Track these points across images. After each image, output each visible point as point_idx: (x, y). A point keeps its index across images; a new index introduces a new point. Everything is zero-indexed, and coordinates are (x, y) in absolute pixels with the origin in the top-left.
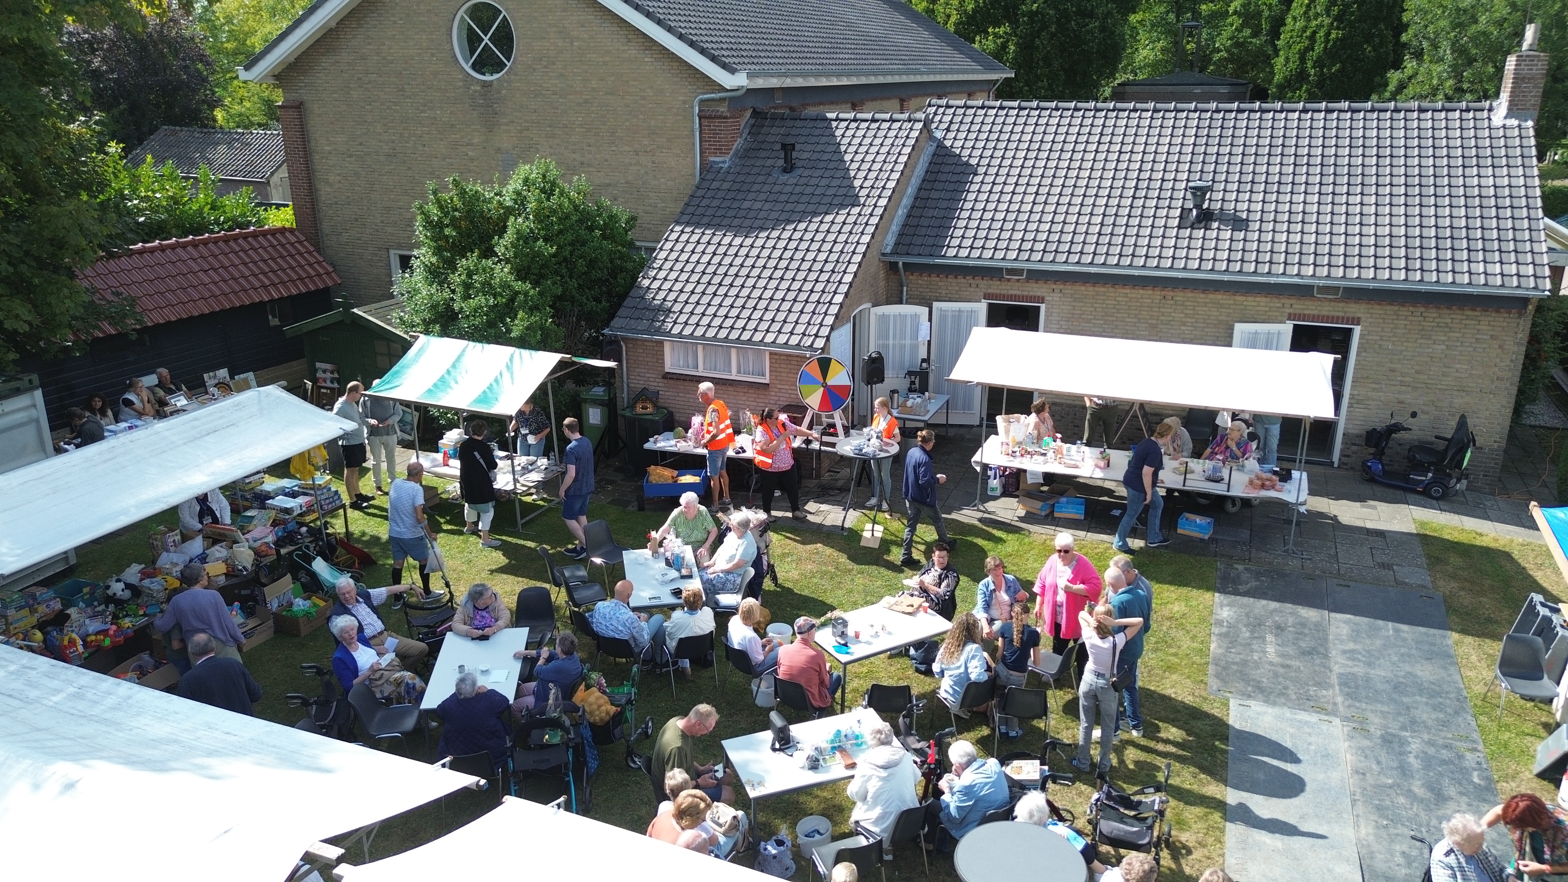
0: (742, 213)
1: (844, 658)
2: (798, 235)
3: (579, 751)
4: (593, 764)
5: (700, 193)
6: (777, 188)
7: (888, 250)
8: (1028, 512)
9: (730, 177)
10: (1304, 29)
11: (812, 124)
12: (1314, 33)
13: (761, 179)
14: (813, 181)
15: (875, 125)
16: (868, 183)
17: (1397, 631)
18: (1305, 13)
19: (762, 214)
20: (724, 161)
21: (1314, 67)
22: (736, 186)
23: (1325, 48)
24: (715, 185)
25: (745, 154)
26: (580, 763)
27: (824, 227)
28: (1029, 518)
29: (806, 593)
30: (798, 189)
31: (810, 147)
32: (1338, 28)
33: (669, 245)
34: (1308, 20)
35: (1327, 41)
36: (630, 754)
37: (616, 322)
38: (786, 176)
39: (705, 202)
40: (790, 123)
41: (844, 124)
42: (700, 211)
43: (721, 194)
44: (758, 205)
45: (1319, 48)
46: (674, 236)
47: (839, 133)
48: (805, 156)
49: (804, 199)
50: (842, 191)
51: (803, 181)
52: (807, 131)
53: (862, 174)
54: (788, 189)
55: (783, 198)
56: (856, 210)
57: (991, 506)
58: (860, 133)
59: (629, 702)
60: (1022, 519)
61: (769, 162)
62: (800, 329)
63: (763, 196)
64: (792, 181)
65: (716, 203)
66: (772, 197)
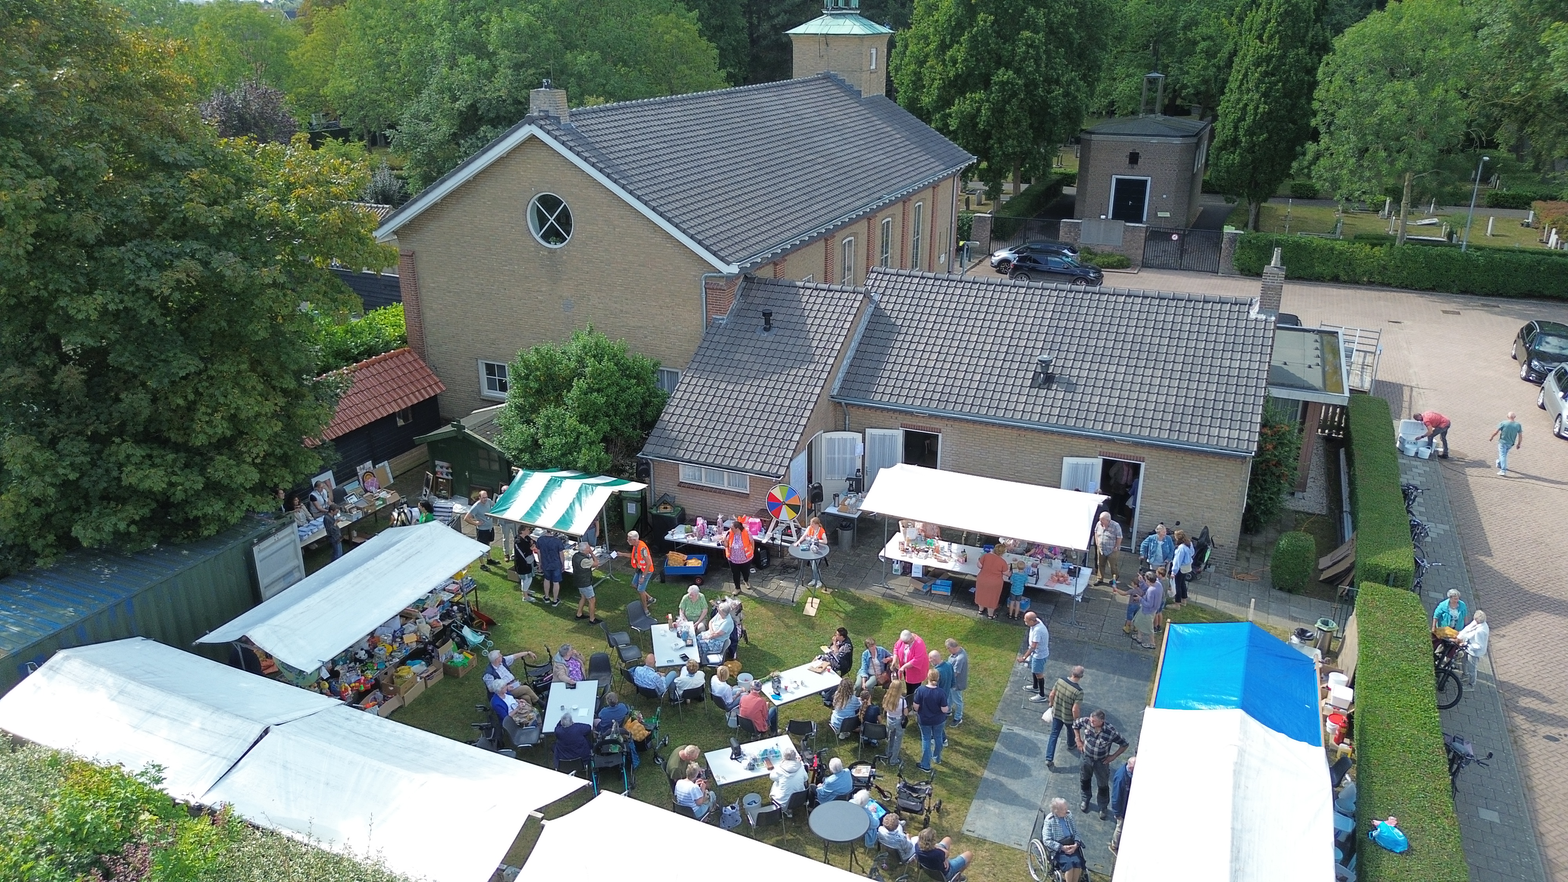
0: (735, 364)
1: (777, 703)
2: (772, 384)
3: (629, 754)
4: (636, 763)
5: (706, 344)
6: (759, 344)
7: (835, 393)
8: (916, 589)
9: (727, 333)
10: (1239, 100)
11: (786, 290)
12: (1246, 105)
13: (749, 335)
14: (785, 340)
15: (830, 294)
16: (822, 345)
17: (1119, 681)
18: (1240, 87)
19: (749, 365)
20: (723, 319)
21: (1244, 135)
22: (731, 341)
23: (1254, 120)
24: (716, 338)
25: (738, 314)
26: (629, 762)
27: (790, 379)
28: (916, 593)
29: (765, 649)
30: (774, 346)
31: (783, 310)
32: (1265, 103)
33: (683, 387)
34: (1241, 93)
35: (1256, 114)
36: (656, 756)
37: (647, 448)
38: (766, 334)
39: (709, 353)
40: (771, 288)
41: (808, 292)
42: (705, 360)
43: (720, 347)
44: (745, 357)
45: (1249, 120)
46: (687, 380)
47: (805, 299)
48: (780, 317)
49: (778, 354)
50: (804, 350)
51: (778, 339)
52: (782, 296)
53: (818, 336)
54: (767, 345)
55: (763, 352)
56: (812, 367)
57: (892, 583)
58: (820, 300)
59: (656, 728)
60: (911, 595)
61: (755, 322)
62: (770, 459)
63: (749, 350)
64: (771, 339)
65: (716, 354)
66: (756, 351)
